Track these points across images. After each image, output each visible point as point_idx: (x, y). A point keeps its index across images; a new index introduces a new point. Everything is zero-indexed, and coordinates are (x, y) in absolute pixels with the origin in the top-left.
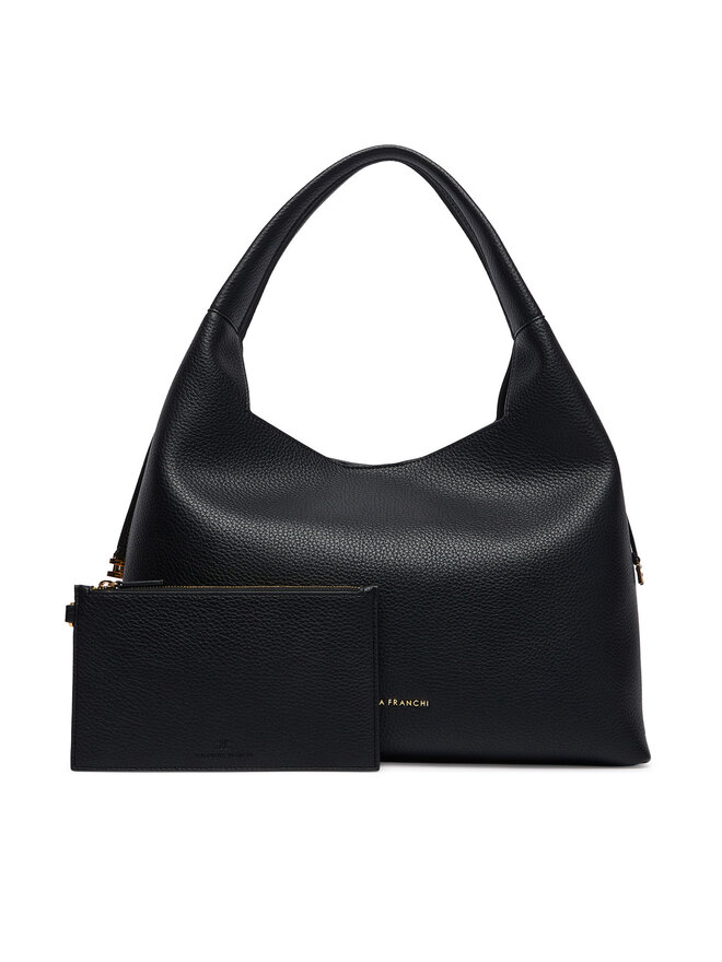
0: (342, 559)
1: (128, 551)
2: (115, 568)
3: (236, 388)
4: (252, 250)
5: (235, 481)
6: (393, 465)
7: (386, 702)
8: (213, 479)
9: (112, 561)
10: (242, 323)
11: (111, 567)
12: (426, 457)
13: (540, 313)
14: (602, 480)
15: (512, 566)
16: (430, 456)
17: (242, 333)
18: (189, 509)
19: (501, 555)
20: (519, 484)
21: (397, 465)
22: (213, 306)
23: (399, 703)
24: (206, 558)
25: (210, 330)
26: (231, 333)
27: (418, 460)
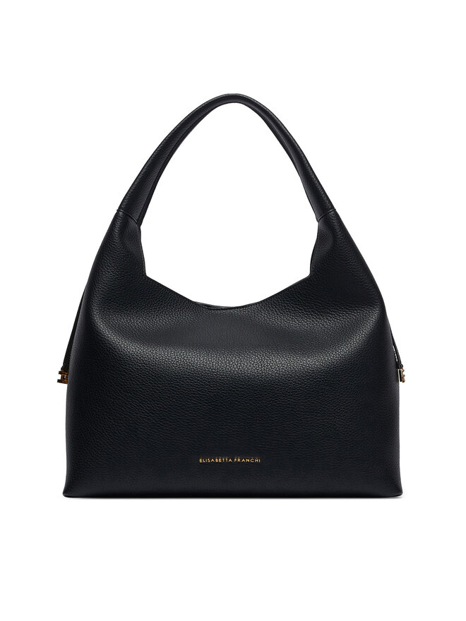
0: (205, 370)
1: (70, 367)
2: (62, 377)
3: (136, 260)
4: (144, 170)
5: (138, 321)
6: (240, 307)
7: (233, 460)
8: (123, 320)
9: (60, 373)
10: (139, 217)
11: (59, 377)
12: (261, 302)
13: (333, 207)
14: (374, 316)
15: (313, 373)
16: (264, 301)
17: (140, 222)
18: (108, 340)
19: (306, 366)
20: (320, 319)
21: (243, 307)
22: (120, 207)
23: (241, 460)
24: (120, 371)
25: (118, 223)
26: (133, 224)
27: (256, 304)
